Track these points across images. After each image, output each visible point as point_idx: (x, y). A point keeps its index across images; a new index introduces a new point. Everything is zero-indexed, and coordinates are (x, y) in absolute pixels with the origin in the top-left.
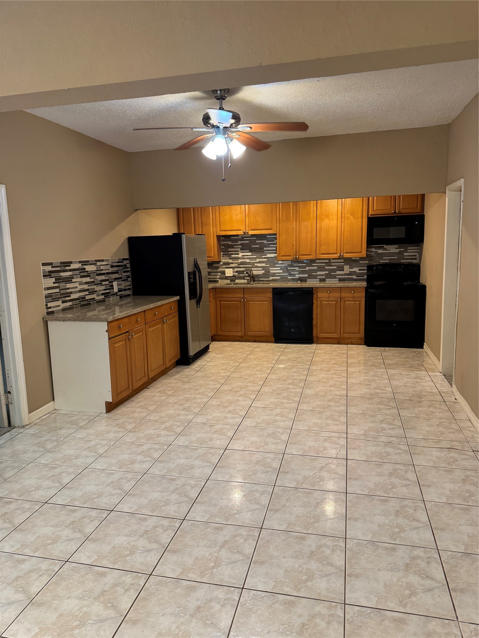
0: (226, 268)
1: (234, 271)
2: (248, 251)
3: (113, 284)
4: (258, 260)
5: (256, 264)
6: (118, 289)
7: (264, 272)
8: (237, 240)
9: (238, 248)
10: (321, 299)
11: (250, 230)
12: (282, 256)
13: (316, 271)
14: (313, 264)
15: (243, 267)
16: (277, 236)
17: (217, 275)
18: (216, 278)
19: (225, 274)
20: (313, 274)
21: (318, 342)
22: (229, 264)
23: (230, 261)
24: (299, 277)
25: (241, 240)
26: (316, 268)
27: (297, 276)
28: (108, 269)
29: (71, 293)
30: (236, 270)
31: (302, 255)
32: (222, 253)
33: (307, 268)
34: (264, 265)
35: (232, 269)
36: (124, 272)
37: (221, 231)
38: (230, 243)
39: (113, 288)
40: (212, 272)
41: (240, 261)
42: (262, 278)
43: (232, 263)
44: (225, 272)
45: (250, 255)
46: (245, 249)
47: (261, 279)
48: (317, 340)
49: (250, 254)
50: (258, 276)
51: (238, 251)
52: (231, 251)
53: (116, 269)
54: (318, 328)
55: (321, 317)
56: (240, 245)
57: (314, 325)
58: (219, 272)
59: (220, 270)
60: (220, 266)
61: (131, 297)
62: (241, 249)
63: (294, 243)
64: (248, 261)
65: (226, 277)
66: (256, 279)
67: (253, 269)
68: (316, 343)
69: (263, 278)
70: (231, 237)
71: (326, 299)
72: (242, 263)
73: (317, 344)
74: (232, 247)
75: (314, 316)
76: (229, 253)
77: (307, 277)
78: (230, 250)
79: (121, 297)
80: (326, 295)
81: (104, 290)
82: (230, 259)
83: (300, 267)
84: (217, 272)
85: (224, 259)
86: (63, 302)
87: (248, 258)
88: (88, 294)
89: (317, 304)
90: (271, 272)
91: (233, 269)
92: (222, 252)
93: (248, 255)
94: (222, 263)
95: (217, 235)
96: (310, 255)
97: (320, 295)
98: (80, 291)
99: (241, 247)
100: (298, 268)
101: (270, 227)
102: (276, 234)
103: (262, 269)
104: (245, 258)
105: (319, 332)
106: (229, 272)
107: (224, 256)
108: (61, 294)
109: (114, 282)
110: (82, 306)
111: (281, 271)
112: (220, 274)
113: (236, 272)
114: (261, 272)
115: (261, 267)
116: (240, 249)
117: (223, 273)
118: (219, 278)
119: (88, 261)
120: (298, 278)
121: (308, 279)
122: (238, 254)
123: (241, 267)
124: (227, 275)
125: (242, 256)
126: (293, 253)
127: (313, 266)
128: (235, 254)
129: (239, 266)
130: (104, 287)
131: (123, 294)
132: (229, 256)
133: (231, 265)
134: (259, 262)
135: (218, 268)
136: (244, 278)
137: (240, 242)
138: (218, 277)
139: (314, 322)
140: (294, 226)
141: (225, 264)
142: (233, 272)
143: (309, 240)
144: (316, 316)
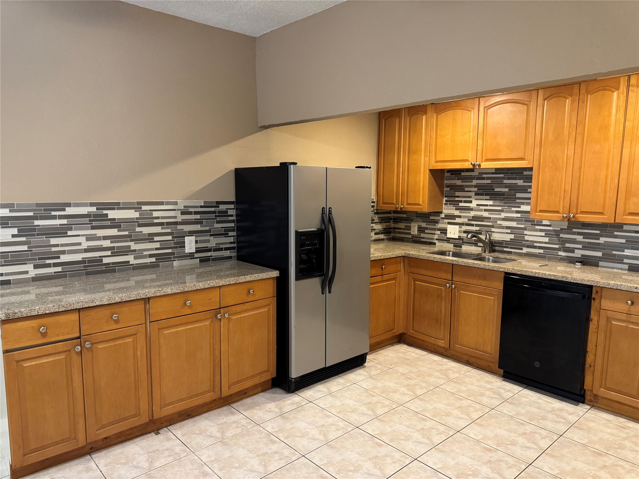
0: (449, 223)
1: (461, 229)
2: (488, 197)
3: (185, 239)
4: (503, 215)
5: (499, 222)
6: (196, 248)
7: (512, 236)
8: (471, 178)
9: (471, 191)
10: (610, 314)
11: (484, 159)
12: (541, 211)
13: (621, 247)
14: (616, 233)
15: (477, 225)
16: (534, 173)
17: (434, 234)
18: (433, 239)
19: (446, 233)
20: (614, 252)
21: (595, 404)
22: (453, 217)
23: (457, 213)
24: (582, 255)
25: (478, 179)
26: (623, 241)
27: (578, 253)
28: (175, 217)
29: (63, 252)
30: (465, 228)
31: (582, 212)
32: (445, 199)
33: (602, 240)
34: (514, 224)
35: (457, 227)
36: (218, 222)
37: (437, 162)
38: (459, 183)
39: (184, 247)
40: (427, 229)
41: (472, 214)
42: (507, 247)
43: (460, 217)
44: (446, 230)
45: (490, 206)
46: (482, 195)
47: (505, 249)
48: (593, 399)
49: (491, 203)
50: (501, 243)
51: (470, 197)
52: (458, 197)
53: (198, 217)
54: (597, 374)
55: (606, 354)
56: (475, 186)
57: (587, 366)
58: (439, 230)
59: (440, 226)
60: (439, 220)
61: (234, 262)
62: (476, 194)
63: (568, 187)
64: (486, 214)
65: (447, 238)
66: (497, 248)
67: (493, 230)
68: (592, 403)
69: (511, 248)
70: (462, 173)
71: (623, 317)
72: (475, 218)
73: (592, 406)
74: (461, 189)
75: (590, 347)
76: (457, 199)
77: (599, 257)
78: (457, 194)
79: (203, 260)
80: (621, 306)
81: (157, 249)
82: (456, 209)
83: (586, 235)
84: (435, 229)
85: (448, 209)
86: (36, 267)
87: (486, 210)
88: (110, 254)
89: (598, 322)
90: (526, 238)
91: (459, 227)
92: (446, 197)
93: (487, 205)
94: (443, 216)
95: (431, 168)
96: (601, 213)
97: (606, 304)
98: (86, 251)
99: (476, 189)
100: (582, 237)
101: (521, 155)
102: (531, 169)
103: (509, 231)
104: (481, 210)
105: (597, 383)
106: (453, 232)
107: (447, 204)
108: (32, 254)
109: (186, 237)
110: (88, 274)
111: (547, 240)
112: (438, 232)
113: (465, 232)
114: (508, 237)
115: (507, 228)
116: (474, 193)
117: (444, 231)
118: (437, 239)
119: (118, 204)
120: (580, 256)
121: (601, 261)
122: (471, 202)
123: (472, 225)
124: (449, 236)
125: (477, 205)
126: (564, 207)
127: (616, 237)
128: (465, 202)
129: (469, 222)
130: (158, 245)
131: (212, 256)
132: (455, 204)
133: (458, 220)
134: (505, 219)
135: (437, 222)
136: (477, 244)
137: (475, 182)
138: (436, 237)
139: (589, 359)
140: (571, 153)
141: (448, 217)
142: (460, 232)
143: (601, 182)
144: (594, 347)
